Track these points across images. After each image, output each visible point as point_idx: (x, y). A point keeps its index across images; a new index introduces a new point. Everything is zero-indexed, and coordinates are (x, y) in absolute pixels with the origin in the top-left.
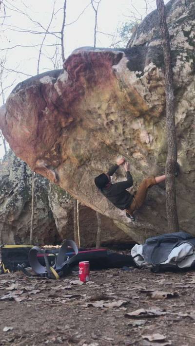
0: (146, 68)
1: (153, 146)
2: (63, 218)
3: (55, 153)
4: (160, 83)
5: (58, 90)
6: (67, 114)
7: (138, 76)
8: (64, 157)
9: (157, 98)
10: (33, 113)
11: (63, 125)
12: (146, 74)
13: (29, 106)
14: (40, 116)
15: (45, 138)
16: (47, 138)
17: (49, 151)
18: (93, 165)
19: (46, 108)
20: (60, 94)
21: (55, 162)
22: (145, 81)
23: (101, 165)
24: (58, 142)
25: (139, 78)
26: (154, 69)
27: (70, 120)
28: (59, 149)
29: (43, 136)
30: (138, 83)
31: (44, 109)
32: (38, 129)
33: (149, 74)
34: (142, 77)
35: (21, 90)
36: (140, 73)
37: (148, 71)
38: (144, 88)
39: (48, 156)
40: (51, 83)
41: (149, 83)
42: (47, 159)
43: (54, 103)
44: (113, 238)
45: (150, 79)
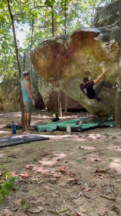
0: (111, 42)
1: (107, 74)
2: (47, 98)
3: (59, 74)
4: (117, 49)
5: (66, 47)
6: (68, 57)
7: (107, 45)
8: (63, 76)
9: (114, 55)
10: (51, 56)
11: (65, 62)
12: (111, 45)
13: (49, 53)
14: (55, 57)
15: (55, 67)
16: (56, 67)
17: (56, 73)
18: (77, 80)
19: (58, 54)
20: (66, 49)
21: (58, 78)
22: (110, 48)
23: (80, 80)
24: (61, 69)
25: (107, 46)
26: (115, 43)
27: (69, 60)
28: (61, 72)
29: (55, 66)
30: (106, 48)
31: (57, 55)
32: (52, 63)
33: (112, 45)
34: (108, 46)
35: (46, 45)
36: (108, 43)
37: (112, 43)
38: (109, 50)
39: (55, 75)
40: (63, 43)
41: (111, 48)
42: (55, 76)
43: (63, 52)
44: (71, 107)
45: (112, 46)
